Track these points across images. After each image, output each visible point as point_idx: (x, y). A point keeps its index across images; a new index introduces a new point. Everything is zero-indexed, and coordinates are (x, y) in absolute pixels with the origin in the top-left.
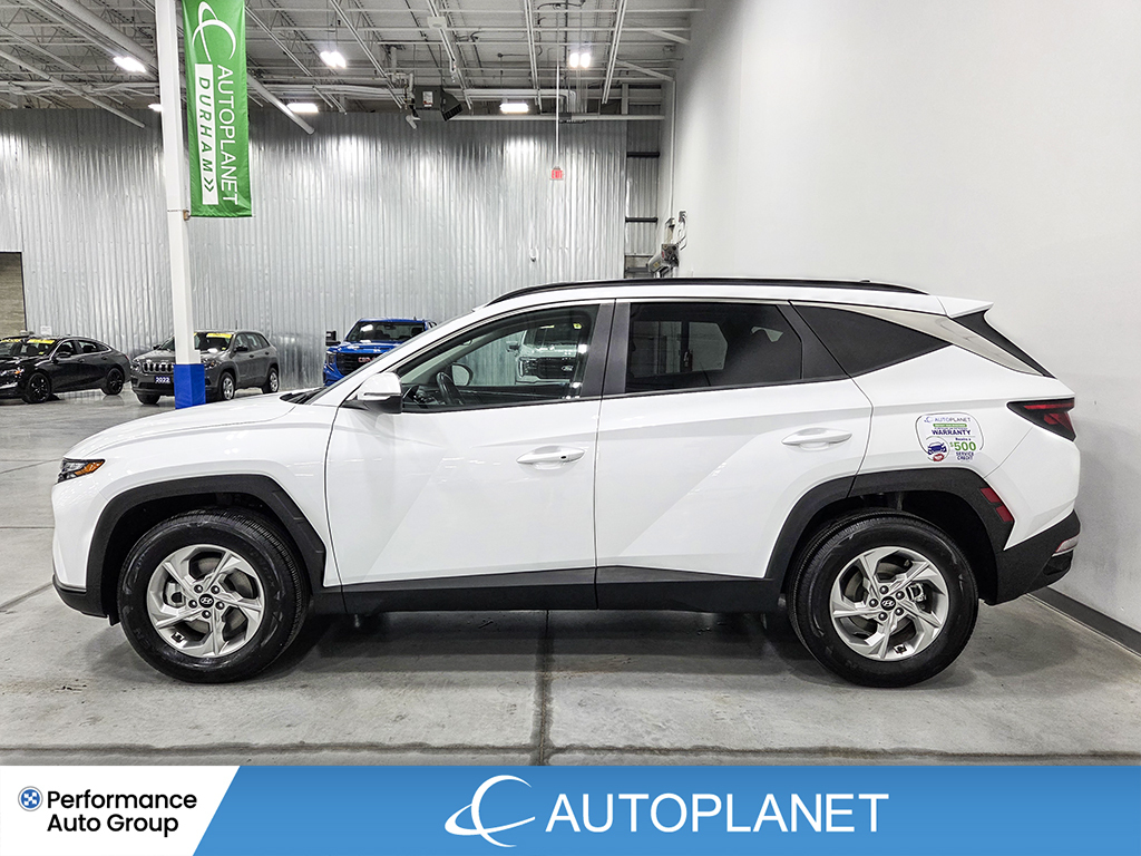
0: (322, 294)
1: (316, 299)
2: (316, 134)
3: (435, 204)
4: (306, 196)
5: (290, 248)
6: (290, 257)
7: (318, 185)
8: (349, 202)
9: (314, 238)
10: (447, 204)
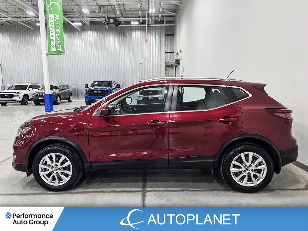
0: (84, 74)
1: (82, 75)
2: (81, 31)
3: (114, 49)
4: (79, 47)
5: (75, 62)
6: (75, 64)
7: (82, 44)
8: (91, 49)
9: (81, 59)
10: (117, 49)
